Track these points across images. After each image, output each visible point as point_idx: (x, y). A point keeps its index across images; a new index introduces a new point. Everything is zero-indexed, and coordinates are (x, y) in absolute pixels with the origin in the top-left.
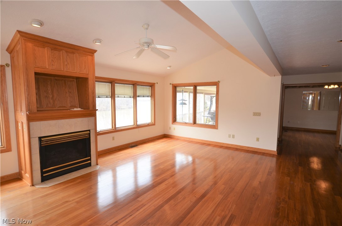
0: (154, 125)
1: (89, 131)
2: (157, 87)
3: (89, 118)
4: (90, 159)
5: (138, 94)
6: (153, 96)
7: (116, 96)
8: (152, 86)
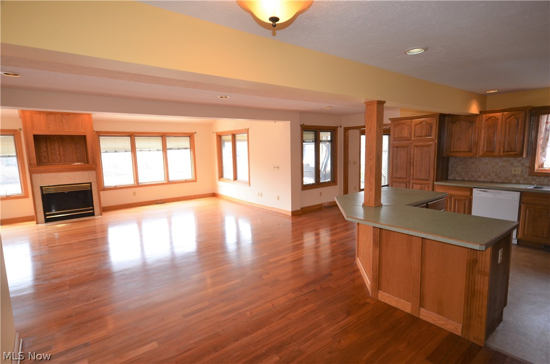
0: (195, 181)
1: (91, 183)
2: (196, 137)
3: (89, 172)
4: (93, 209)
5: (168, 147)
6: (192, 147)
7: (137, 150)
8: (191, 136)
